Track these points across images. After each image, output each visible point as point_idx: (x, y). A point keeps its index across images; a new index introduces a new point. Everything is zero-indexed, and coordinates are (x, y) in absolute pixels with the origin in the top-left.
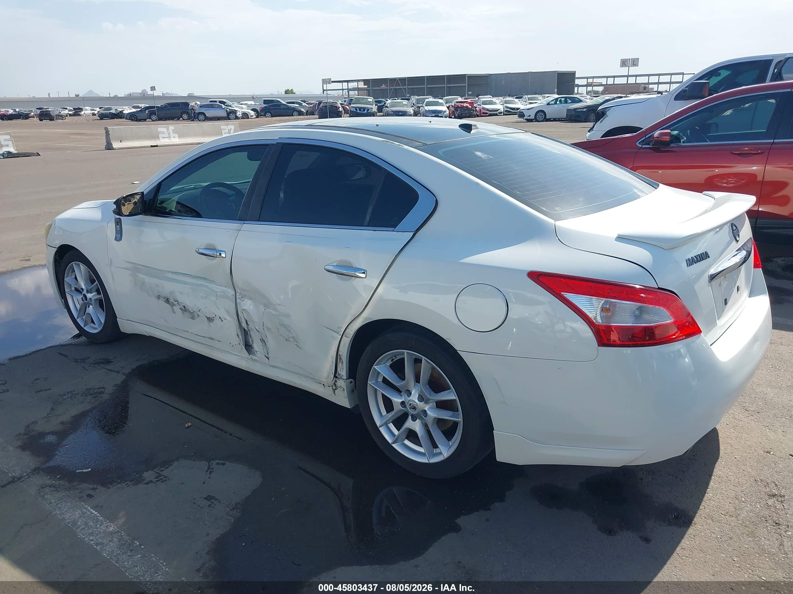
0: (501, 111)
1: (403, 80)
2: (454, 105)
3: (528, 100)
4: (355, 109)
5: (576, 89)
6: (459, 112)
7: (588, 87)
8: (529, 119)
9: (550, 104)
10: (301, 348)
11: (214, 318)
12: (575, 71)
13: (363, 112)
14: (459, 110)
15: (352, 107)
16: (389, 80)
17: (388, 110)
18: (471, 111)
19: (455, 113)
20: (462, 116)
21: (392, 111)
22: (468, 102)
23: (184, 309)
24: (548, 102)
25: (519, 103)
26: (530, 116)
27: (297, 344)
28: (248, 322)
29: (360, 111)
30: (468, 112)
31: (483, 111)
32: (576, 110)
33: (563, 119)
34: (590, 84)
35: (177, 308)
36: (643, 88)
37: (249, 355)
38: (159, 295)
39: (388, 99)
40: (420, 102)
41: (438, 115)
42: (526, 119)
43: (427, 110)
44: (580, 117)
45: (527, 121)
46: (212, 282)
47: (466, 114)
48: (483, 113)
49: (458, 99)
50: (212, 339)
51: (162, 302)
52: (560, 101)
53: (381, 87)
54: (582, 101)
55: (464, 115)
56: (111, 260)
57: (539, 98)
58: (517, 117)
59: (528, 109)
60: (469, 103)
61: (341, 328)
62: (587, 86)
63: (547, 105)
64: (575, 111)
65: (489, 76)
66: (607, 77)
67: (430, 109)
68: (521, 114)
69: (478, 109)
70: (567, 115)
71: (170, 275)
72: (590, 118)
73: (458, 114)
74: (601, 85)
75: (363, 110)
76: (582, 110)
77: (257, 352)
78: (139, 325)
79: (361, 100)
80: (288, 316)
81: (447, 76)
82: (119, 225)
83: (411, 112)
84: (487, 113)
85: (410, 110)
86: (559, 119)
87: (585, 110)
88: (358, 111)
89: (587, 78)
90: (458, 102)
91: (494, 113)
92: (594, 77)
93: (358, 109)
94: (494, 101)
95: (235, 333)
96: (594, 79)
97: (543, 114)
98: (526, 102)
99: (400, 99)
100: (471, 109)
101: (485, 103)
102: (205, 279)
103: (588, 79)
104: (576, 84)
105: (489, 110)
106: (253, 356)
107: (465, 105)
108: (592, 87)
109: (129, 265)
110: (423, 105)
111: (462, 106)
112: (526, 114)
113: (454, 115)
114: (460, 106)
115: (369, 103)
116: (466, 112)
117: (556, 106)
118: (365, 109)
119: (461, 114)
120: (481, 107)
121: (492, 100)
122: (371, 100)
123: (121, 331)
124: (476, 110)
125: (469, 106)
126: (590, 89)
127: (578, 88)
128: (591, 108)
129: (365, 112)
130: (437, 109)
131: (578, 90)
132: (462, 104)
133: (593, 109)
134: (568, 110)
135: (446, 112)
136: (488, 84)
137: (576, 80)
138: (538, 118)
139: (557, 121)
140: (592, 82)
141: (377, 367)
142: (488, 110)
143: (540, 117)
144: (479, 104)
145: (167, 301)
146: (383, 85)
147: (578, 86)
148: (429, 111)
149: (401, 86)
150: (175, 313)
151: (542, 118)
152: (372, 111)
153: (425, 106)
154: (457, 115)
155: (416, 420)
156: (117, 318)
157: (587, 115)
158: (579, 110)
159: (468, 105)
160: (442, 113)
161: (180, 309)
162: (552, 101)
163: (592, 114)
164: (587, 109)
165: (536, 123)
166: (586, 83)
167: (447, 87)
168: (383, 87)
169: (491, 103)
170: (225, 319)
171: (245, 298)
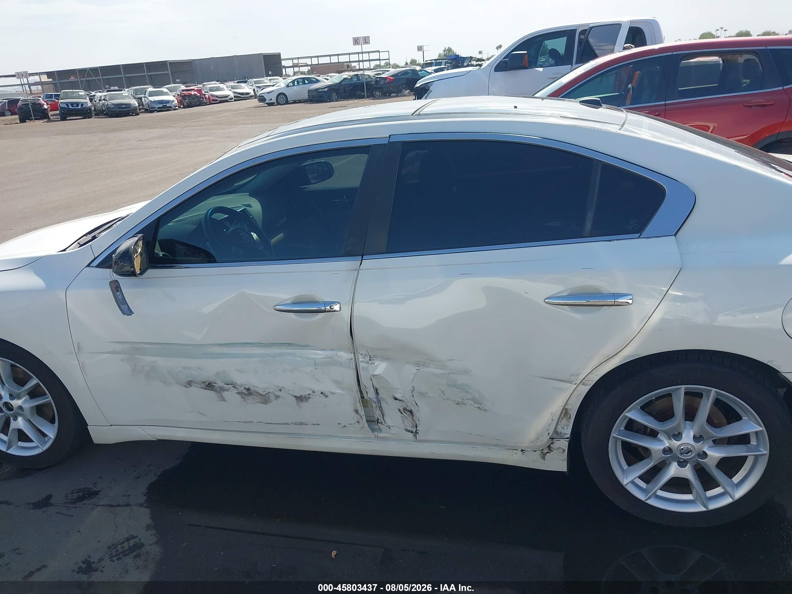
0: (231, 96)
1: (94, 70)
2: (181, 94)
3: (255, 84)
4: (66, 104)
5: (284, 70)
6: (188, 101)
7: (294, 68)
8: (270, 103)
9: (289, 86)
10: (485, 410)
11: (310, 396)
12: (280, 53)
13: (77, 108)
14: (187, 98)
15: (61, 103)
16: (78, 70)
17: (108, 104)
18: (200, 99)
19: (184, 102)
20: (191, 105)
21: (113, 104)
22: (194, 89)
23: (248, 392)
24: (287, 84)
25: (246, 88)
26: (271, 99)
27: (480, 407)
28: (378, 391)
29: (72, 106)
30: (197, 100)
31: (212, 98)
32: (318, 90)
33: (302, 101)
34: (296, 64)
35: (231, 395)
36: (347, 67)
37: (373, 433)
38: (191, 381)
39: (92, 92)
40: (139, 93)
41: (166, 105)
42: (267, 103)
43: (153, 101)
44: (323, 97)
45: (267, 104)
46: (306, 346)
47: (196, 102)
48: (213, 100)
49: (181, 87)
50: (302, 424)
51: (196, 391)
52: (298, 83)
53: (70, 79)
54: (320, 81)
55: (194, 103)
56: (79, 344)
57: (265, 81)
58: (258, 102)
59: (268, 93)
60: (197, 91)
61: (578, 375)
62: (293, 66)
63: (287, 87)
64: (317, 92)
65: (192, 62)
66: (311, 57)
67: (155, 100)
68: (261, 98)
69: (207, 96)
70: (308, 96)
71: (217, 350)
72: (332, 98)
73: (187, 103)
74: (307, 65)
75: (76, 105)
76: (323, 90)
77: (390, 427)
78: (136, 428)
79: (69, 94)
80: (466, 372)
81: (146, 63)
82: (119, 291)
83: (135, 104)
84: (217, 100)
85: (134, 102)
86: (299, 100)
87: (326, 90)
88: (71, 107)
89: (292, 59)
90: (184, 90)
91: (224, 100)
92: (298, 58)
93: (69, 105)
94: (221, 87)
95: (352, 409)
96: (299, 60)
97: (284, 97)
98: (252, 86)
99: (106, 91)
100: (200, 96)
101: (211, 90)
102: (289, 345)
103: (294, 60)
104: (282, 65)
105: (219, 96)
106: (379, 433)
107: (193, 93)
108: (298, 68)
109: (118, 347)
110: (146, 96)
111: (189, 94)
112: (267, 97)
113: (183, 104)
114: (187, 94)
115: (80, 97)
116: (195, 100)
117: (295, 88)
118: (79, 104)
119: (190, 103)
120: (209, 94)
121: (219, 86)
122: (83, 93)
123: (94, 443)
124: (205, 97)
125: (197, 94)
126: (296, 69)
127: (285, 70)
128: (332, 88)
129: (80, 107)
130: (164, 99)
131: (286, 72)
132: (189, 92)
133: (334, 88)
134: (310, 91)
135: (174, 101)
136: (193, 70)
137: (282, 62)
138: (282, 102)
139: (298, 103)
140: (297, 62)
141: (628, 414)
142: (217, 97)
143: (281, 100)
144: (206, 91)
145: (210, 386)
146: (72, 77)
147: (285, 67)
148: (155, 102)
149: (93, 77)
150: (226, 401)
151: (284, 101)
152: (87, 106)
153: (149, 96)
154: (185, 104)
155: (687, 465)
156: (88, 425)
157: (329, 94)
158: (321, 90)
159: (196, 92)
160: (170, 103)
161: (238, 393)
162: (290, 83)
163: (334, 93)
164: (328, 89)
165: (279, 106)
166: (292, 65)
167: (148, 75)
168: (72, 79)
169: (218, 89)
170: (332, 393)
171: (374, 360)
